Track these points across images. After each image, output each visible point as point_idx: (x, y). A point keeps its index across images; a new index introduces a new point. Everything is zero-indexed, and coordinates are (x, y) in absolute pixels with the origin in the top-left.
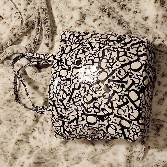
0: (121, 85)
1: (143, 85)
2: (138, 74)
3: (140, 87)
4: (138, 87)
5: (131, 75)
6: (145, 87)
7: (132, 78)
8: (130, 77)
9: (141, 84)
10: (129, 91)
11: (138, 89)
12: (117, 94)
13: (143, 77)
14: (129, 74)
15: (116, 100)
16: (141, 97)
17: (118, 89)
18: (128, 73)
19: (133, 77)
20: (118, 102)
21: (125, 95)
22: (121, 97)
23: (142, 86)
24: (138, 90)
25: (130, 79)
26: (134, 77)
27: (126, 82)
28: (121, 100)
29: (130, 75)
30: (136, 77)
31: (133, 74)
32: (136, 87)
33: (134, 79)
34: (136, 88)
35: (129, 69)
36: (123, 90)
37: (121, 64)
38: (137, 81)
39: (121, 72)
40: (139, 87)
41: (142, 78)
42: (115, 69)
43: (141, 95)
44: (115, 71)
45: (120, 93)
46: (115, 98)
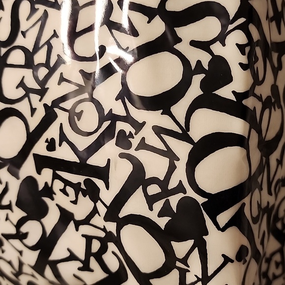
0: (83, 186)
34: (151, 209)
42: (57, 103)
44: (56, 110)
46: (69, 250)
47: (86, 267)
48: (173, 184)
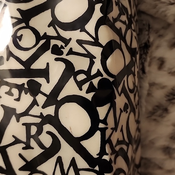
0: (26, 86)
1: (105, 76)
2: (84, 36)
3: (96, 82)
4: (86, 86)
5: (59, 43)
6: (111, 79)
7: (64, 56)
8: (57, 51)
9: (99, 73)
10: (59, 104)
11: (88, 92)
12: (18, 121)
13: (100, 45)
14: (53, 42)
15: (17, 141)
16: (104, 121)
17: (18, 100)
18: (48, 38)
19: (66, 51)
20: (23, 148)
21: (46, 119)
22: (34, 130)
23: (100, 78)
24: (89, 96)
25: (56, 59)
26: (71, 52)
27: (45, 73)
28: (32, 140)
29: (55, 46)
30: (77, 48)
31: (67, 42)
32: (80, 85)
33: (71, 58)
34: (81, 89)
35: (49, 26)
36: (35, 103)
37: (19, 10)
38: (81, 63)
39: (20, 38)
40: (91, 84)
41: (96, 51)
43: (102, 111)
45: (26, 113)
46: (13, 136)
47: (28, 147)
48: (94, 71)
